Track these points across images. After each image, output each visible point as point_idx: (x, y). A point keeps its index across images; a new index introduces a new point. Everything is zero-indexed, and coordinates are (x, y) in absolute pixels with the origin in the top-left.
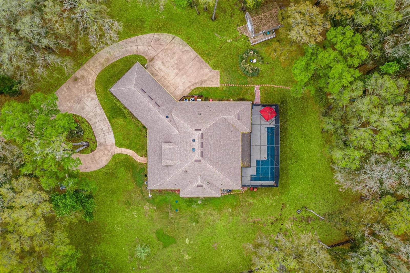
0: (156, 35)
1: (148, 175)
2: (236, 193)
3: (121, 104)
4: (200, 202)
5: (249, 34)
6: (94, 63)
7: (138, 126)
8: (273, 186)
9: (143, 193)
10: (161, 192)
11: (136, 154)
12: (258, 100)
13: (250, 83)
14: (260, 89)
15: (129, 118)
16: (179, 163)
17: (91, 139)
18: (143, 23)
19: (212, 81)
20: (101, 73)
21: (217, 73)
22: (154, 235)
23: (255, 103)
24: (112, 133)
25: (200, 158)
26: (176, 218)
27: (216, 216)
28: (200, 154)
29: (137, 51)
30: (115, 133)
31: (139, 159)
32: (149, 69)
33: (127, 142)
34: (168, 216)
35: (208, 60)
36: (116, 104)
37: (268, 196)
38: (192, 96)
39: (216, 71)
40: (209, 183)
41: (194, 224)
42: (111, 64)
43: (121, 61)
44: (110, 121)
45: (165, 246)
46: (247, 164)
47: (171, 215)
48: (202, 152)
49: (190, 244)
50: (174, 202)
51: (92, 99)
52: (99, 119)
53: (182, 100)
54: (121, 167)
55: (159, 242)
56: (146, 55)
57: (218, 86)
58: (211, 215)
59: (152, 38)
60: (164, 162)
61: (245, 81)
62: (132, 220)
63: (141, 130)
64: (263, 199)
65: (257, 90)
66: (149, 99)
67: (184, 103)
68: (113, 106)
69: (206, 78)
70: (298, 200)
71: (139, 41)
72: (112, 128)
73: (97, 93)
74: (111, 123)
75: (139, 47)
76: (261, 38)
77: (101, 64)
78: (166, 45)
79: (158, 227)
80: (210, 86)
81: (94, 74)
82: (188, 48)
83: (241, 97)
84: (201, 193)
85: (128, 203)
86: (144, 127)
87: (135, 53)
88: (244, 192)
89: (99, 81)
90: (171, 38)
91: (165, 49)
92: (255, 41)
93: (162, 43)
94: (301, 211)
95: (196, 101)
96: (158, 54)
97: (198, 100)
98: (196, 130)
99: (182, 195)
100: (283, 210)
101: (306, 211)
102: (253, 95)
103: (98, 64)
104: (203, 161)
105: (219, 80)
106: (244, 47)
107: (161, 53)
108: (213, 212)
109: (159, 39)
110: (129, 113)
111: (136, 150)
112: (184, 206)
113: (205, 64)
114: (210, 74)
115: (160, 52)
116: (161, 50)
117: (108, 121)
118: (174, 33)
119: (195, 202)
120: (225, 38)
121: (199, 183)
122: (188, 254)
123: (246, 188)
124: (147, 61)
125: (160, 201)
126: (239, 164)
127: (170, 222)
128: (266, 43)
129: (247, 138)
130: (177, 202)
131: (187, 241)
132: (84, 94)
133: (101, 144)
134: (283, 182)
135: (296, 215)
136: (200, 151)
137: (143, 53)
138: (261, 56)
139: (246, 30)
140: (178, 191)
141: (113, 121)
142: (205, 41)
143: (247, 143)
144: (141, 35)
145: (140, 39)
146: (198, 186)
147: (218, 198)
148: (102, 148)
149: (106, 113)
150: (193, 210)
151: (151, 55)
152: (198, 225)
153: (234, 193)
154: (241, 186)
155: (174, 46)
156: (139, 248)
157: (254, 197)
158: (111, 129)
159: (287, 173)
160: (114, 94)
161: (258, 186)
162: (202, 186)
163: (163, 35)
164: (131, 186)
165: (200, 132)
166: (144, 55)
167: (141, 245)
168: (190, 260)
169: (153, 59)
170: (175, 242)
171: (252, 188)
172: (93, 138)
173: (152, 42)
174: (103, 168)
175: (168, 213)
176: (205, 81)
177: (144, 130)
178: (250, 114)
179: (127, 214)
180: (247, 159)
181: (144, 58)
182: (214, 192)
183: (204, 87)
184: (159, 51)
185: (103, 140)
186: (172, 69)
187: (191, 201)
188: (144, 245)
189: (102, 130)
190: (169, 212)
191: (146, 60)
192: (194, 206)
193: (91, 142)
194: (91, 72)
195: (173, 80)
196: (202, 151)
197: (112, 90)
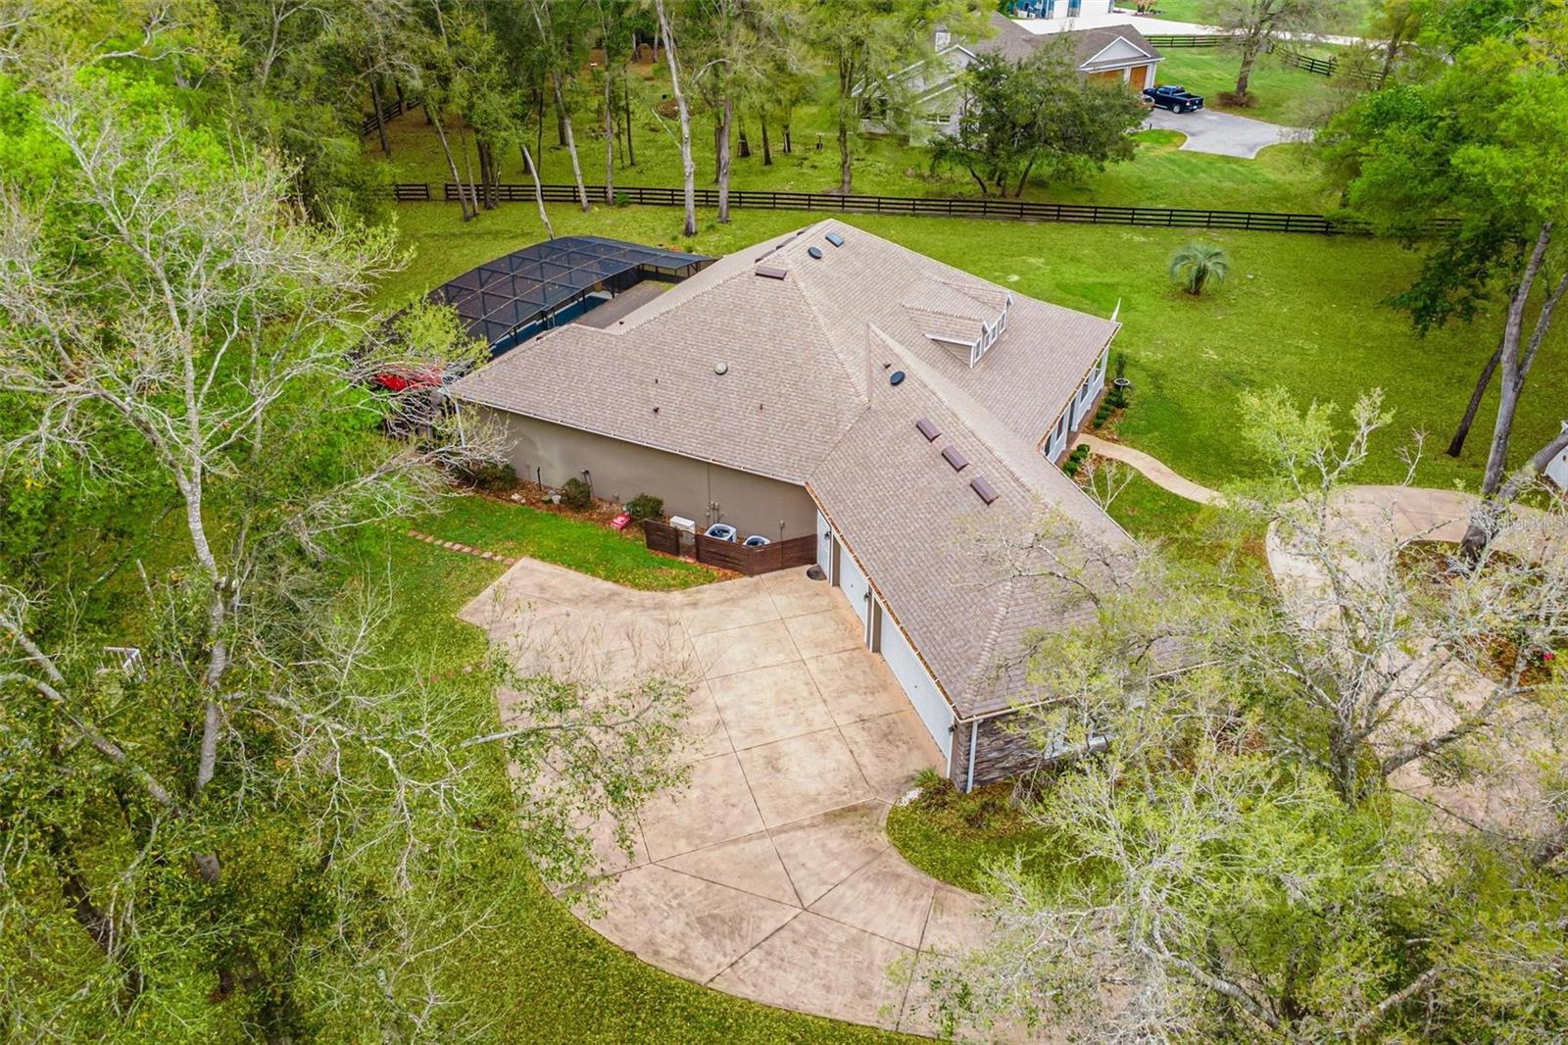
59: (754, 958)
75: (911, 935)
78: (675, 864)
91: (703, 839)
93: (701, 886)
96: (781, 830)
107: (750, 829)
109: (706, 924)
115: (749, 838)
116: (732, 849)
124: (891, 821)
137: (898, 876)
144: (843, 1016)
151: (834, 844)
163: (651, 942)
166: (904, 867)
169: (832, 817)
173: (768, 927)
181: (904, 846)
184: (756, 848)
191: (890, 829)
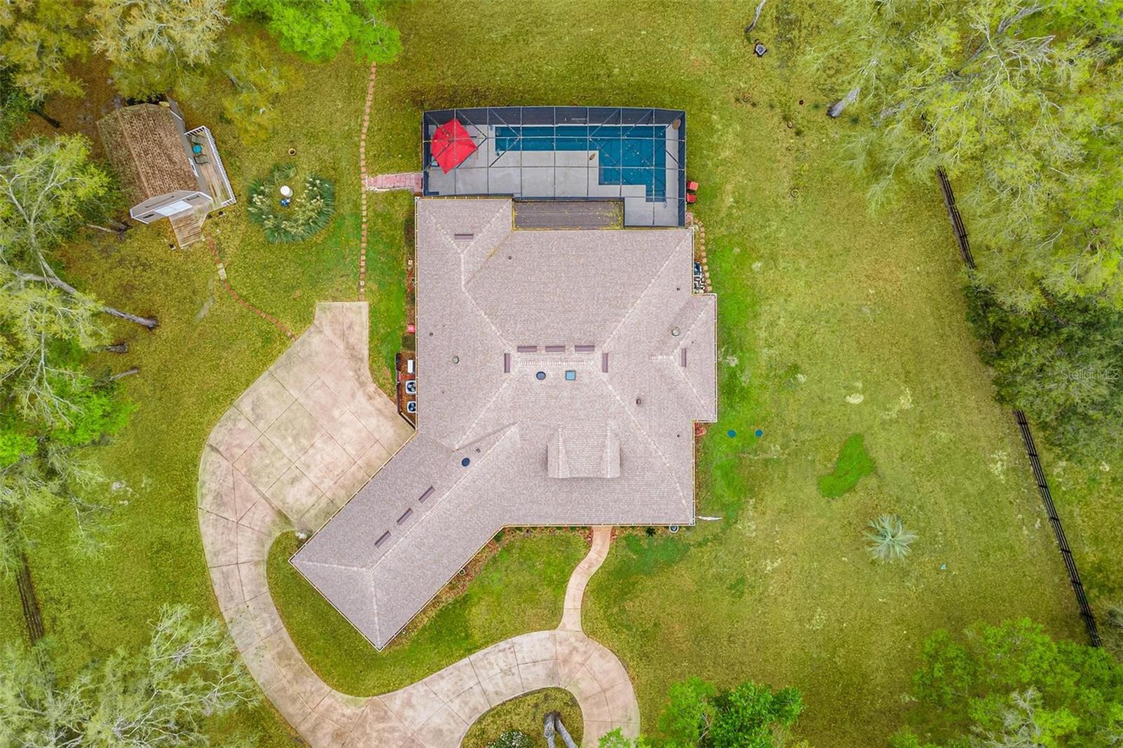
0: (205, 503)
1: (649, 522)
2: (703, 248)
3: (424, 611)
4: (733, 362)
5: (200, 211)
6: (294, 700)
7: (495, 560)
8: (681, 130)
9: (706, 541)
10: (702, 485)
11: (583, 565)
12: (410, 180)
13: (357, 206)
14: (374, 173)
15: (470, 586)
16: (612, 423)
17: (536, 706)
18: (165, 546)
19: (350, 327)
20: (325, 675)
21: (324, 310)
22: (837, 504)
23: (418, 189)
24: (517, 639)
25: (598, 354)
26: (784, 435)
27: (776, 309)
28: (583, 355)
29: (257, 564)
30: (518, 632)
31: (599, 553)
32: (311, 526)
33: (546, 592)
34: (778, 461)
35: (286, 339)
36: (424, 629)
37: (713, 147)
38: (399, 387)
39: (317, 312)
40: (673, 331)
41: (801, 378)
42: (296, 645)
43: (285, 616)
44: (478, 648)
45: (873, 469)
46: (613, 212)
47: (775, 450)
48: (579, 348)
49: (863, 392)
50: (735, 441)
51: (408, 704)
52: (471, 684)
53: (411, 420)
54: (622, 611)
55: (858, 488)
56: (270, 535)
57: (364, 305)
58: (772, 324)
59: (213, 517)
60: (611, 471)
61: (349, 222)
62: (789, 573)
63: (508, 550)
64: (724, 162)
65: (377, 184)
66: (410, 520)
67: (420, 413)
68: (431, 640)
69: (342, 346)
70: (724, 52)
71: (223, 559)
72: (500, 639)
73: (388, 688)
74: (486, 644)
75: (242, 559)
76: (214, 172)
77: (297, 678)
78: (235, 472)
79: (810, 490)
80: (366, 333)
81: (327, 701)
82: (245, 402)
83: (400, 234)
84: (706, 356)
85: (737, 587)
86: (497, 538)
87: (262, 569)
88: (701, 224)
89: (350, 685)
90: (214, 456)
91: (250, 476)
92: (224, 190)
93: (231, 486)
94: (757, 42)
95: (413, 377)
96: (266, 499)
97: (410, 370)
98: (507, 370)
99: (712, 418)
100: (756, 99)
101: (757, 28)
102: (394, 195)
103: (295, 689)
104: (607, 346)
105: (347, 304)
106: (243, 227)
107: (261, 488)
108: (764, 320)
109: (218, 496)
110: (452, 586)
111: (570, 563)
112: (744, 411)
113: (295, 347)
114: (327, 330)
115: (257, 490)
116: (250, 487)
117: (479, 654)
118: (199, 448)
119: (733, 375)
120: (212, 285)
121: (675, 358)
122: (897, 395)
123: (689, 216)
124: (286, 534)
125: (729, 485)
126: (612, 236)
127: (796, 453)
128: (229, 157)
129: (533, 212)
130: (732, 434)
131: (855, 400)
132: (393, 730)
133: (553, 675)
134: (668, 99)
135: (771, 61)
136: (576, 355)
137: (263, 546)
138: (272, 172)
139: (187, 220)
140: (698, 427)
141: (477, 636)
142: (225, 348)
143: (548, 212)
144: (206, 551)
145: (216, 554)
146: (684, 364)
147: (720, 302)
148: (563, 671)
149: (451, 658)
150: (756, 382)
151: (268, 519)
152: (805, 366)
153: (704, 254)
154: (681, 230)
155: (240, 446)
156: (879, 551)
157: (716, 191)
158: (502, 645)
159: (639, 87)
160: (393, 632)
161: (681, 174)
162: (685, 351)
163: (204, 483)
164: (685, 577)
165: (516, 357)
166: (269, 544)
167: (870, 544)
168: (913, 389)
169: (280, 513)
170: (859, 437)
171: (688, 196)
172: (531, 700)
173: (225, 515)
174: (626, 667)
175: (766, 462)
176: (350, 348)
177: (506, 539)
178: (456, 201)
179: (773, 589)
180: (597, 211)
181: (278, 542)
182: (702, 315)
183: (370, 349)
184: (254, 495)
185: (540, 670)
186: (311, 451)
187: (729, 389)
188: (871, 537)
189: (506, 672)
190: (762, 456)
191: (283, 534)
192: (744, 379)
193: (544, 707)
194: (321, 709)
195: (349, 448)
196: (573, 349)
197: (379, 643)
